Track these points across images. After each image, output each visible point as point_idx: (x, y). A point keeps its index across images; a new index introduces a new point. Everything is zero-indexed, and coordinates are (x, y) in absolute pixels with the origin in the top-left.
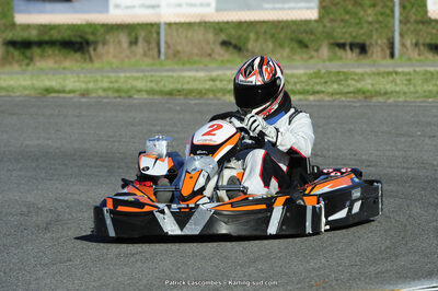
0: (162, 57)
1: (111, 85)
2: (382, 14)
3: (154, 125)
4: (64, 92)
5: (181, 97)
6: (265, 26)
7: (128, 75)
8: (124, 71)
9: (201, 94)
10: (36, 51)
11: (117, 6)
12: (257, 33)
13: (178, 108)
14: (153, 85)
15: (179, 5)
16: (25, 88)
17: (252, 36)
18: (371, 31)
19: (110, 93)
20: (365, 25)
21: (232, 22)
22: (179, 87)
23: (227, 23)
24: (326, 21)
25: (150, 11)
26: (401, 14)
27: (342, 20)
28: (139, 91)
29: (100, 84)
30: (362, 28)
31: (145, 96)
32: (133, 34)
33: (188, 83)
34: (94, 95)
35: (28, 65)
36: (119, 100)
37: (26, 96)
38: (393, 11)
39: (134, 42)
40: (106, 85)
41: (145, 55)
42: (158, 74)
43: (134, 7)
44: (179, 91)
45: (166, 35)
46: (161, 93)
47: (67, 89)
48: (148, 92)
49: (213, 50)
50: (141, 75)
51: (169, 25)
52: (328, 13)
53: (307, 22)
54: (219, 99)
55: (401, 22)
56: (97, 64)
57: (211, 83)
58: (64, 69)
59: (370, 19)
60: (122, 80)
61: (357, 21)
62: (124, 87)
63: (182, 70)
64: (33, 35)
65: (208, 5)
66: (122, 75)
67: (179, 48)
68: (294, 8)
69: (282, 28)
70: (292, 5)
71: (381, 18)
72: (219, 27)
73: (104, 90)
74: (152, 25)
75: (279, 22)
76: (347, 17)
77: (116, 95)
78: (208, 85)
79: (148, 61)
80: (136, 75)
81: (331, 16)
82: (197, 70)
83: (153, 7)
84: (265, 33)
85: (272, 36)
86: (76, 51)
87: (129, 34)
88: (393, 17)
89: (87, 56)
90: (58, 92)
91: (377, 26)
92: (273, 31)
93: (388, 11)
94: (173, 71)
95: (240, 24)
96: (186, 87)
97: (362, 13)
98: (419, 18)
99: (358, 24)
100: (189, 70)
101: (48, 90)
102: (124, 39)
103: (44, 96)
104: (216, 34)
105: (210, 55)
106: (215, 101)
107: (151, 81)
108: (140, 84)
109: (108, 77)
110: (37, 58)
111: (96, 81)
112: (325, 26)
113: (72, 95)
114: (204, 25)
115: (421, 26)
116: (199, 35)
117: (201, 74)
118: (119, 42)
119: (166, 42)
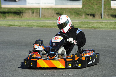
0: (41, 17)
1: (27, 24)
2: (99, 7)
3: (38, 35)
4: (14, 26)
5: (46, 28)
6: (68, 9)
7: (31, 21)
8: (30, 20)
9: (51, 27)
10: (7, 14)
11: (29, 3)
12: (66, 11)
13: (45, 31)
14: (38, 24)
15: (45, 3)
16: (4, 24)
17: (64, 12)
18: (96, 11)
19: (27, 26)
20: (94, 10)
21: (59, 8)
22: (45, 25)
23: (58, 8)
24: (84, 8)
25: (38, 5)
26: (104, 7)
27: (88, 8)
28: (34, 26)
29: (24, 24)
30: (93, 10)
31: (36, 27)
32: (33, 11)
33: (47, 24)
34: (22, 27)
35: (5, 18)
36: (29, 28)
37: (4, 27)
38: (102, 6)
39: (33, 13)
40: (25, 24)
41: (36, 16)
42: (39, 21)
43: (33, 4)
44: (45, 26)
45: (42, 11)
46: (40, 26)
47: (15, 25)
48: (37, 26)
49: (54, 15)
50: (35, 21)
51: (42, 8)
52: (85, 6)
53: (79, 8)
54: (55, 28)
55: (104, 9)
56: (23, 19)
57: (53, 24)
58: (15, 19)
59: (96, 8)
60: (30, 23)
61: (92, 8)
62: (31, 25)
63: (46, 21)
64: (6, 10)
65: (53, 3)
66: (30, 21)
67: (45, 15)
68: (76, 5)
69: (72, 10)
70: (75, 4)
71: (99, 8)
72: (56, 9)
73: (25, 25)
74: (38, 8)
75: (72, 8)
76: (90, 7)
77: (28, 27)
78: (53, 25)
79: (37, 18)
80: (33, 21)
81: (86, 7)
82: (50, 21)
83: (38, 4)
84: (68, 11)
85: (70, 12)
86: (18, 15)
87: (32, 11)
88: (102, 7)
89: (20, 16)
90: (13, 25)
91: (97, 10)
92: (70, 11)
93: (101, 6)
94: (43, 21)
95: (61, 9)
96: (47, 25)
97: (94, 6)
98: (109, 8)
99: (92, 9)
100: (48, 21)
101: (10, 25)
102: (30, 12)
103: (9, 27)
104: (55, 11)
105: (53, 17)
106: (54, 29)
107: (38, 23)
108: (35, 24)
109: (26, 22)
110: (7, 17)
111: (23, 23)
112: (84, 10)
113: (16, 27)
114: (52, 9)
115: (109, 10)
116: (50, 11)
117: (51, 22)
118: (29, 13)
119: (42, 13)
